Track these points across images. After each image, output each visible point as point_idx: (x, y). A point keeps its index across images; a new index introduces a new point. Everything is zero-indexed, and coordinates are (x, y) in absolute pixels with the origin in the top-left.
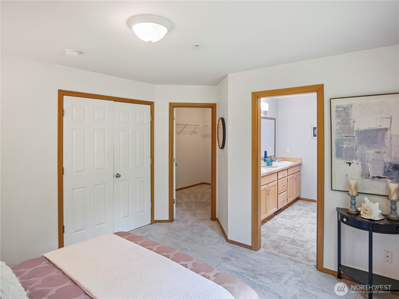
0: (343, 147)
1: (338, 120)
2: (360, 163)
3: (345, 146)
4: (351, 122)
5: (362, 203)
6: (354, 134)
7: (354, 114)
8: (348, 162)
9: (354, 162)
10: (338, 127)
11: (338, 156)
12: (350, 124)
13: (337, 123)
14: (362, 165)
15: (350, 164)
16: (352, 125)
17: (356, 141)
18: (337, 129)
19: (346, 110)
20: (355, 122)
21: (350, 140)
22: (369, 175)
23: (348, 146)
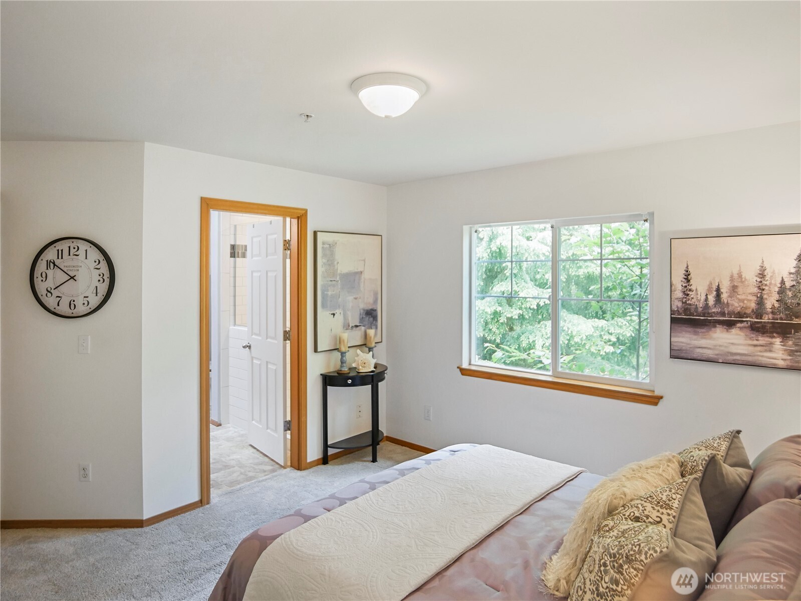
0: (327, 294)
1: (324, 260)
2: (342, 313)
3: (330, 293)
4: (336, 263)
5: (356, 358)
6: (338, 279)
7: (339, 254)
8: (332, 313)
9: (337, 312)
10: (323, 269)
11: (324, 306)
12: (334, 266)
13: (322, 264)
14: (343, 314)
15: (334, 315)
16: (336, 267)
17: (339, 287)
18: (323, 272)
19: (331, 246)
20: (338, 263)
21: (334, 286)
22: (349, 326)
23: (333, 293)
